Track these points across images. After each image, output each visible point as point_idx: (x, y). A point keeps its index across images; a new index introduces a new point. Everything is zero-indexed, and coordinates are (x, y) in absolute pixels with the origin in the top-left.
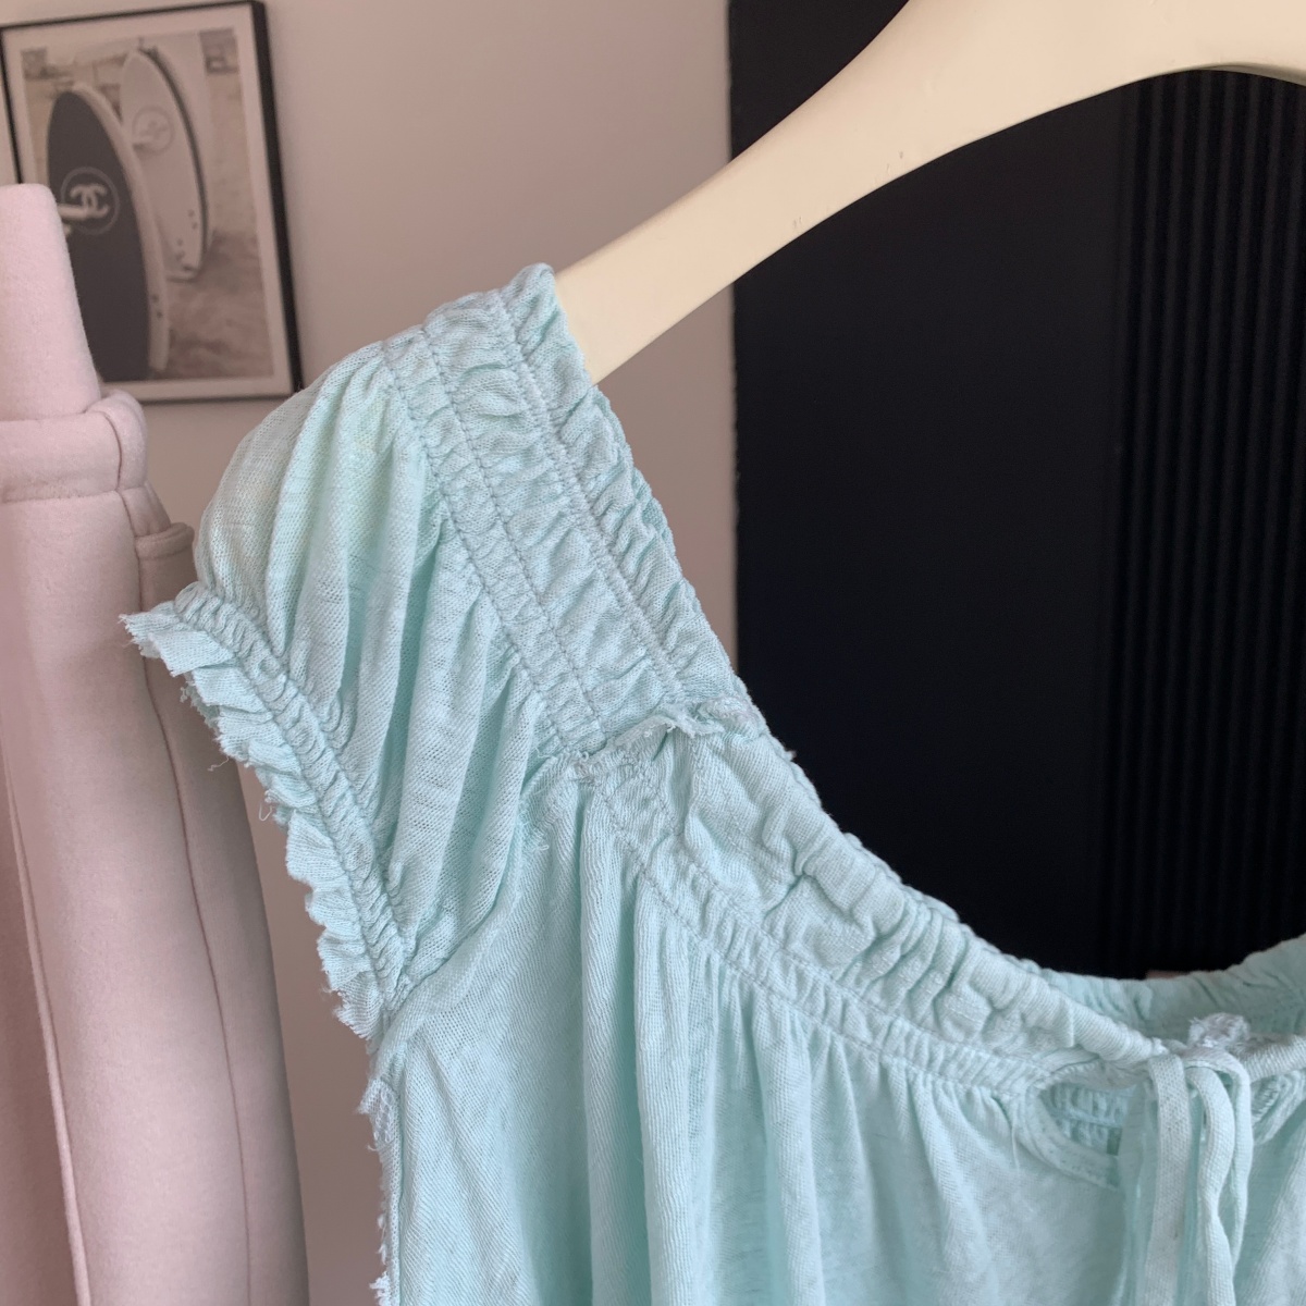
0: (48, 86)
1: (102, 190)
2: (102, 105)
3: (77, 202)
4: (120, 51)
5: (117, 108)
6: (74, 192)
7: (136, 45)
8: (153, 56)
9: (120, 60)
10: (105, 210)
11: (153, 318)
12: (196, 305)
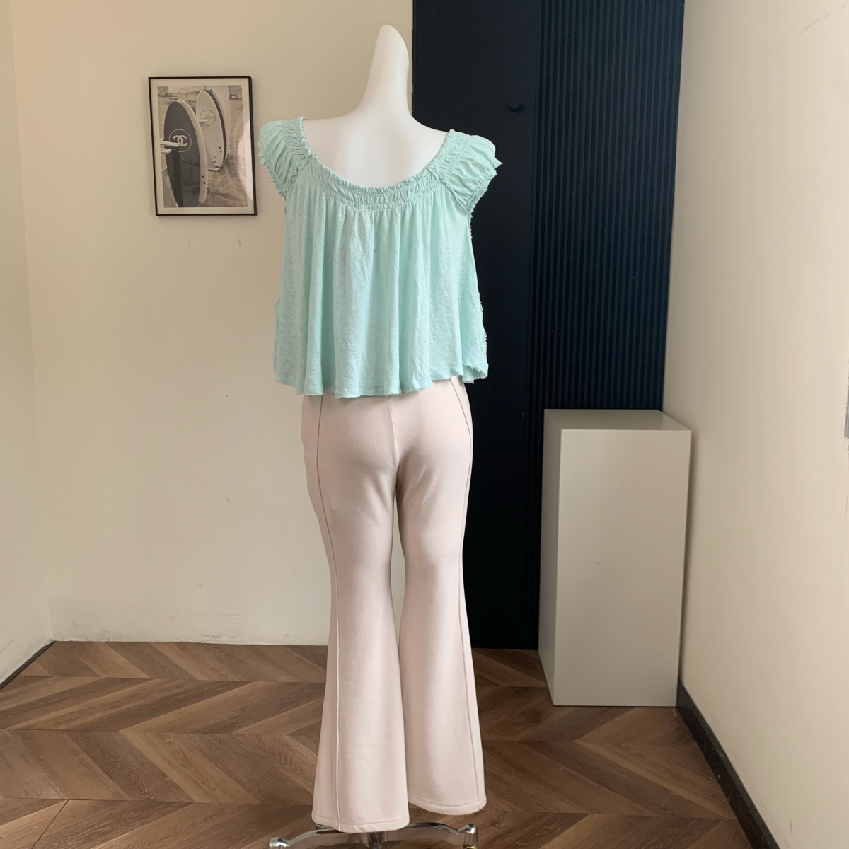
0: (167, 100)
1: (186, 138)
2: (188, 107)
3: (175, 141)
4: (197, 90)
5: (194, 109)
6: (174, 138)
7: (204, 88)
8: (210, 92)
9: (197, 93)
10: (186, 144)
11: (202, 183)
12: (219, 180)
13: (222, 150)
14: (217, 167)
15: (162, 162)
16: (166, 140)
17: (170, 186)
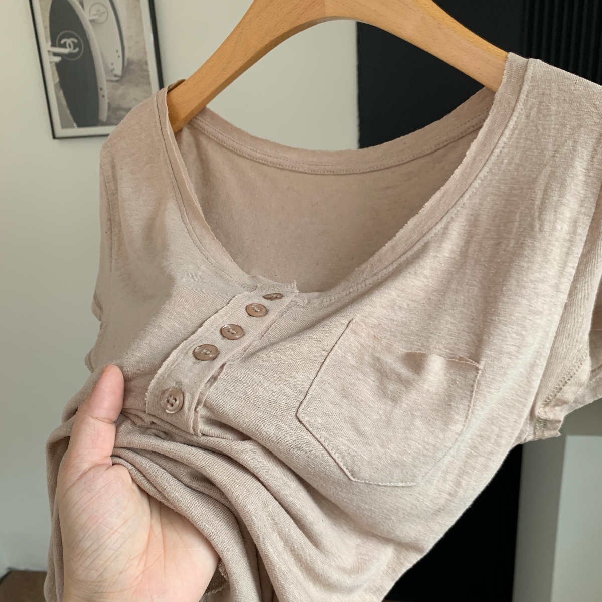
1: (76, 41)
2: (75, 2)
3: (64, 46)
6: (62, 42)
10: (77, 50)
11: (100, 97)
12: (120, 92)
13: (120, 53)
14: (116, 76)
15: (53, 74)
16: (53, 45)
17: (64, 103)
